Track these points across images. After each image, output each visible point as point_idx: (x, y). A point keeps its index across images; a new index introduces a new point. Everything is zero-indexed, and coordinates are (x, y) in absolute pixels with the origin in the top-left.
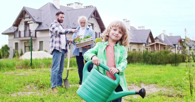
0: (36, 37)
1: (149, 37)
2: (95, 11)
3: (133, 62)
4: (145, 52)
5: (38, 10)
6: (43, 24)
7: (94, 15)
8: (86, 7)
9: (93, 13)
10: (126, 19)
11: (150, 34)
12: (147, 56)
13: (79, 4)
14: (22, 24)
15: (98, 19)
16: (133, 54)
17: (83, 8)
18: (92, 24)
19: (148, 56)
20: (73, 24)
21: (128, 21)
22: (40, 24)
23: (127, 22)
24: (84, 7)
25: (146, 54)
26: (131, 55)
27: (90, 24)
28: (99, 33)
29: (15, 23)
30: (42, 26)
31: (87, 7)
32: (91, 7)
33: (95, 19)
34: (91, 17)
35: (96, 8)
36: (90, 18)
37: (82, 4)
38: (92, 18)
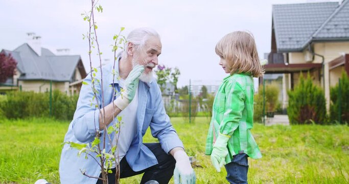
1: (77, 69)
3: (28, 115)
4: (53, 94)
11: (78, 64)
12: (58, 102)
16: (28, 97)
19: (60, 102)
21: (37, 38)
25: (56, 97)
26: (23, 100)
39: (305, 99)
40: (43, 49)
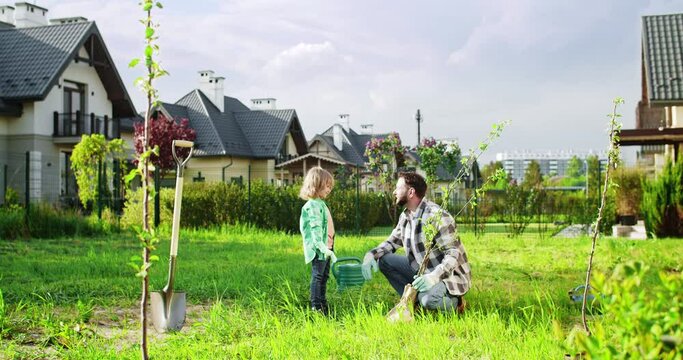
1: (289, 135)
2: (90, 38)
7: (89, 52)
8: (59, 23)
10: (212, 72)
11: (291, 128)
13: (32, 7)
15: (103, 67)
17: (50, 24)
18: (78, 84)
20: (8, 81)
21: (217, 79)
23: (214, 81)
24: (52, 21)
27: (74, 87)
28: (106, 117)
31: (63, 21)
32: (79, 21)
33: (93, 68)
34: (78, 59)
35: (94, 25)
36: (73, 61)
37: (45, 10)
38: (81, 63)
39: (672, 195)
40: (226, 98)
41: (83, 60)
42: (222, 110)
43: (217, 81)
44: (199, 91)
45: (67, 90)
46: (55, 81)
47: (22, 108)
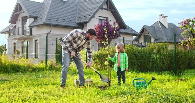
0: (31, 34)
5: (42, 3)
6: (38, 18)
9: (105, 2)
14: (19, 20)
15: (113, 11)
18: (107, 18)
20: (79, 18)
22: (36, 18)
23: (164, 18)
29: (10, 20)
30: (37, 20)
34: (102, 9)
40: (168, 23)
41: (105, 9)
42: (167, 27)
43: (165, 18)
44: (159, 21)
45: (100, 20)
46: (93, 16)
47: (83, 26)
